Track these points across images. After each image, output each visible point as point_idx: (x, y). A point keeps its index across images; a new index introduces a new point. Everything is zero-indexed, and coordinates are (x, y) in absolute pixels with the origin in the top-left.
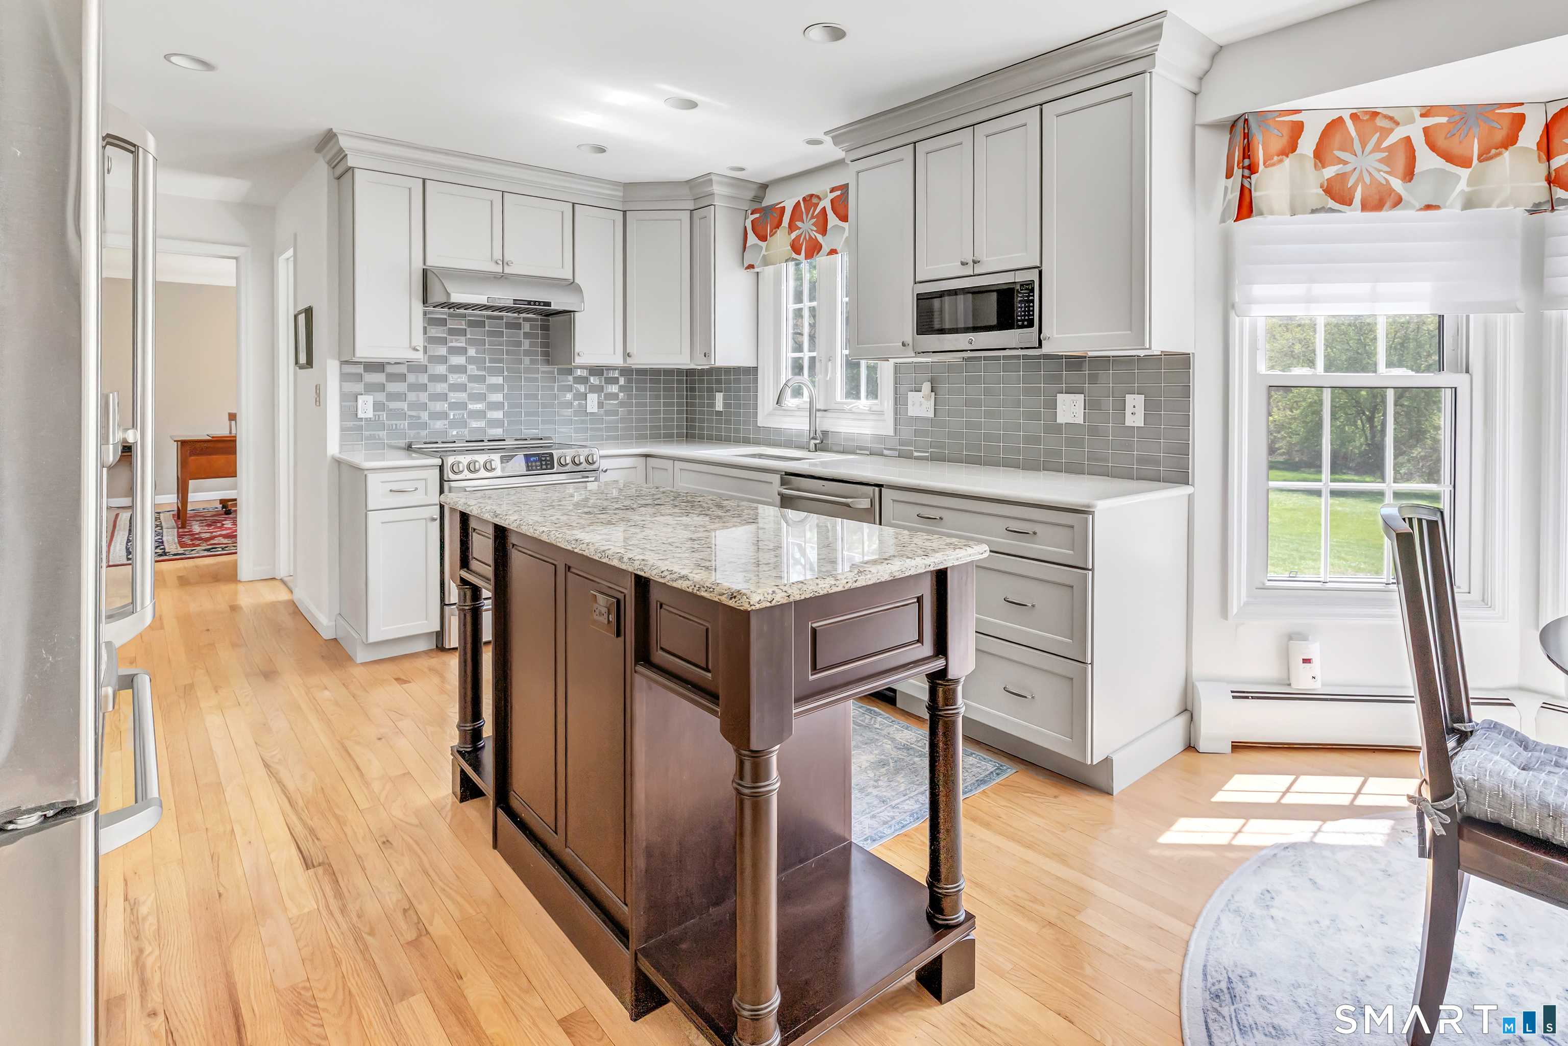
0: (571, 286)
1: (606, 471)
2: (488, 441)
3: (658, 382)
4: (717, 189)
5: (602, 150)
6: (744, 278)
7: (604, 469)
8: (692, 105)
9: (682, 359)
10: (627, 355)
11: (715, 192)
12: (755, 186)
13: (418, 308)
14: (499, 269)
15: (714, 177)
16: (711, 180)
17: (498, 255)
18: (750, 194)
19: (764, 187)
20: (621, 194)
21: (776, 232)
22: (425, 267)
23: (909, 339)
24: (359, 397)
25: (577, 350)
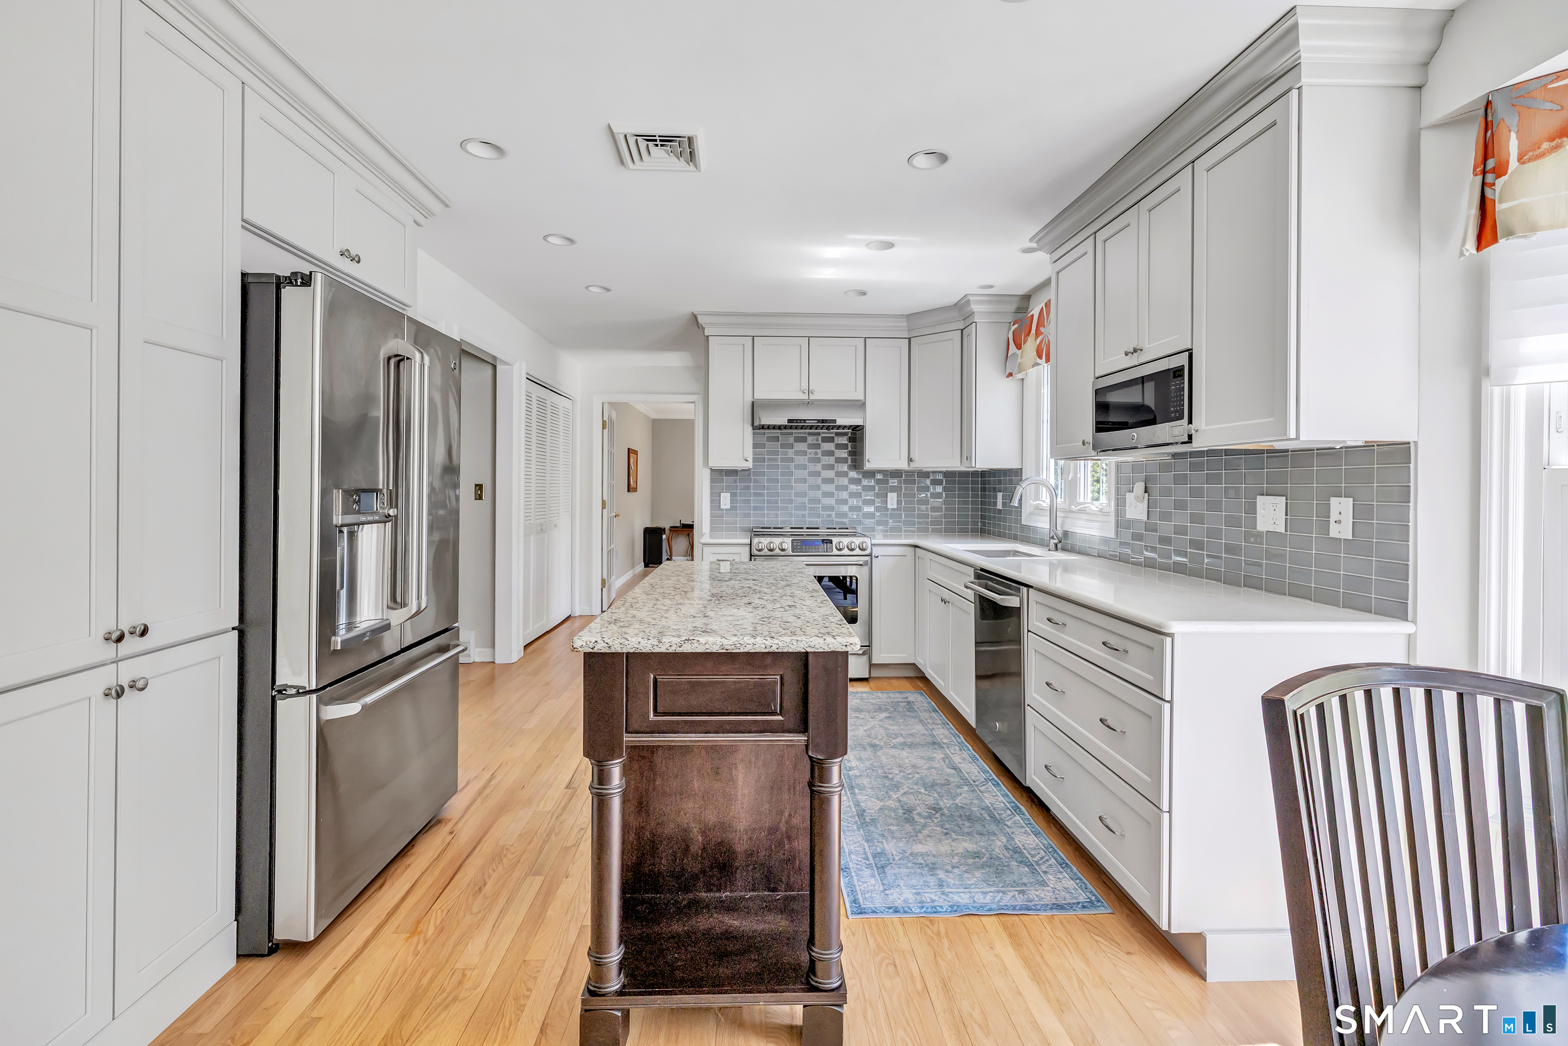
0: (861, 405)
1: (877, 557)
2: (807, 528)
3: (954, 482)
4: (975, 307)
5: (864, 294)
6: (1008, 387)
7: (877, 555)
8: (890, 245)
9: (954, 464)
10: (910, 460)
11: (975, 310)
12: (1016, 299)
13: (749, 430)
14: (805, 397)
15: (971, 298)
16: (969, 300)
17: (805, 386)
18: (1012, 308)
19: (1027, 298)
20: (905, 324)
21: (1027, 339)
22: (753, 400)
23: (1089, 439)
24: (721, 493)
25: (867, 458)
